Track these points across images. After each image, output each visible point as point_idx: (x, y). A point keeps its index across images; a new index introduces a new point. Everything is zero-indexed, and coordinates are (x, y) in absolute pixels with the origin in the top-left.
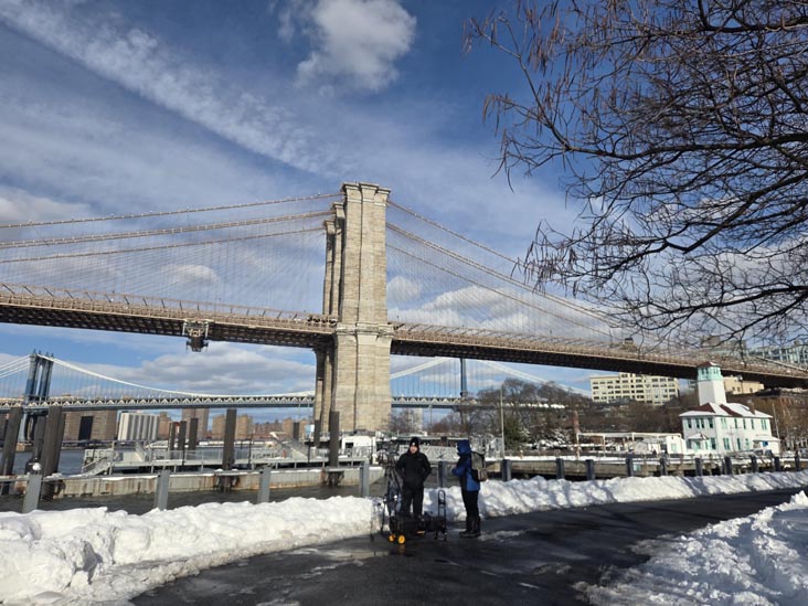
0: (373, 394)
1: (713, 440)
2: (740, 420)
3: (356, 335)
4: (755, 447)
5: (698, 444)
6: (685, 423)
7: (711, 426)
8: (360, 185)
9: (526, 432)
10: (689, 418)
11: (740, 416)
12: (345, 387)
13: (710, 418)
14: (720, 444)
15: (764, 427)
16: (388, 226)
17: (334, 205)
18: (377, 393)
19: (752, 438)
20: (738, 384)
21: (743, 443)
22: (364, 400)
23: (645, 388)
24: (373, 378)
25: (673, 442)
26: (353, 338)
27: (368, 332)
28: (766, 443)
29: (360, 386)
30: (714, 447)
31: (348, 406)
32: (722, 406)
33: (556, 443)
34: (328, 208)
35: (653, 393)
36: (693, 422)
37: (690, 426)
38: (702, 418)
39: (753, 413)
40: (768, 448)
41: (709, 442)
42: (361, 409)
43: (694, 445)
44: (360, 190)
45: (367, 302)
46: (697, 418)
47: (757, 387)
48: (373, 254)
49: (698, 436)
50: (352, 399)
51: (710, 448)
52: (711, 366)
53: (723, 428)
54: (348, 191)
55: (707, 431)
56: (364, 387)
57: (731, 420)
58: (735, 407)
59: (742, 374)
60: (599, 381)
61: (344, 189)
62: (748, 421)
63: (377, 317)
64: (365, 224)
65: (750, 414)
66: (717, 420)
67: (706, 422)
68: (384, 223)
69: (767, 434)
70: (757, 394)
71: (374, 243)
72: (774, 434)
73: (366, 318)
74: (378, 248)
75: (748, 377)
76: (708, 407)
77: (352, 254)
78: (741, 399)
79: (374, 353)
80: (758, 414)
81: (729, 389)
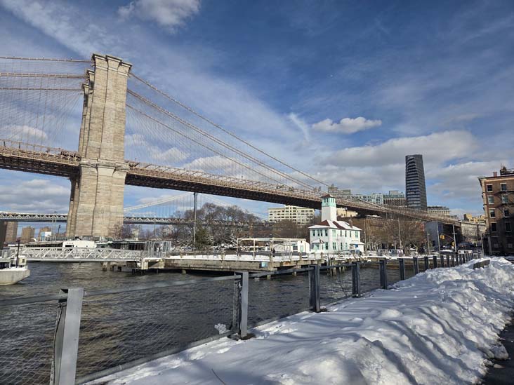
0: (109, 211)
1: (327, 243)
2: (343, 231)
3: (97, 168)
4: (350, 248)
5: (318, 246)
6: (311, 232)
7: (326, 235)
8: (107, 56)
9: (211, 238)
10: (314, 230)
11: (344, 229)
12: (86, 205)
13: (326, 230)
14: (331, 246)
15: (357, 236)
16: (128, 91)
17: (88, 72)
18: (112, 211)
19: (349, 242)
20: (345, 212)
21: (344, 245)
22: (101, 215)
23: (297, 216)
24: (109, 199)
25: (301, 244)
26: (95, 170)
27: (107, 166)
28: (357, 246)
29: (97, 205)
30: (327, 248)
31: (87, 219)
32: (334, 223)
33: (231, 246)
34: (83, 73)
35: (301, 219)
36: (316, 232)
37: (314, 235)
38: (321, 229)
39: (351, 227)
40: (358, 249)
41: (324, 245)
42: (98, 221)
43: (315, 246)
44: (107, 61)
45: (108, 144)
46: (318, 229)
47: (354, 214)
48: (115, 110)
49: (318, 241)
50: (91, 214)
51: (324, 248)
52: (330, 197)
53: (333, 236)
54: (97, 60)
55: (324, 238)
56: (102, 205)
57: (338, 232)
58: (342, 223)
59: (347, 207)
60: (273, 211)
61: (94, 58)
62: (348, 232)
63: (116, 156)
64: (110, 87)
65: (349, 228)
66: (330, 231)
67: (324, 232)
68: (125, 88)
69: (358, 240)
70: (355, 217)
71: (116, 102)
72: (362, 240)
73: (106, 156)
74: (119, 105)
75: (350, 209)
76: (326, 223)
77: (98, 108)
78: (346, 219)
79: (112, 181)
80: (354, 228)
81: (340, 214)
